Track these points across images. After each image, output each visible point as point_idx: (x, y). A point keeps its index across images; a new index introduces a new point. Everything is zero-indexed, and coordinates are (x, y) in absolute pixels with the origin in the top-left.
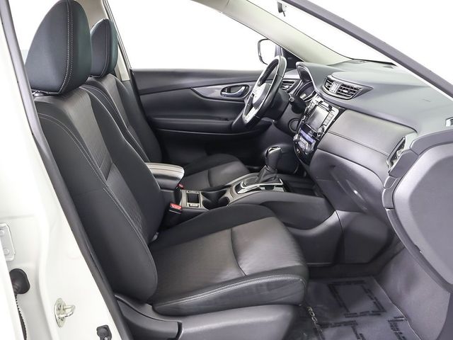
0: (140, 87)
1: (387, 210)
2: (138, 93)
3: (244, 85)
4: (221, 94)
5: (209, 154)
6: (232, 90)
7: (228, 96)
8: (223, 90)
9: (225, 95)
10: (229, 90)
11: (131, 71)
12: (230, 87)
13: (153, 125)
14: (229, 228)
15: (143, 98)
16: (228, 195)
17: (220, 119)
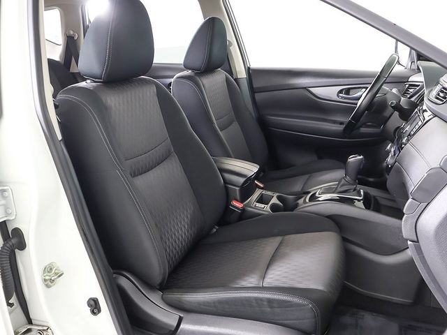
0: (256, 85)
1: (409, 243)
2: (253, 90)
3: (364, 88)
4: (338, 96)
5: (320, 158)
6: (351, 92)
7: (345, 98)
8: (341, 92)
9: (342, 97)
10: (348, 91)
11: (249, 68)
12: (349, 89)
13: (263, 124)
14: (281, 236)
15: (258, 96)
16: (301, 201)
17: (334, 122)
